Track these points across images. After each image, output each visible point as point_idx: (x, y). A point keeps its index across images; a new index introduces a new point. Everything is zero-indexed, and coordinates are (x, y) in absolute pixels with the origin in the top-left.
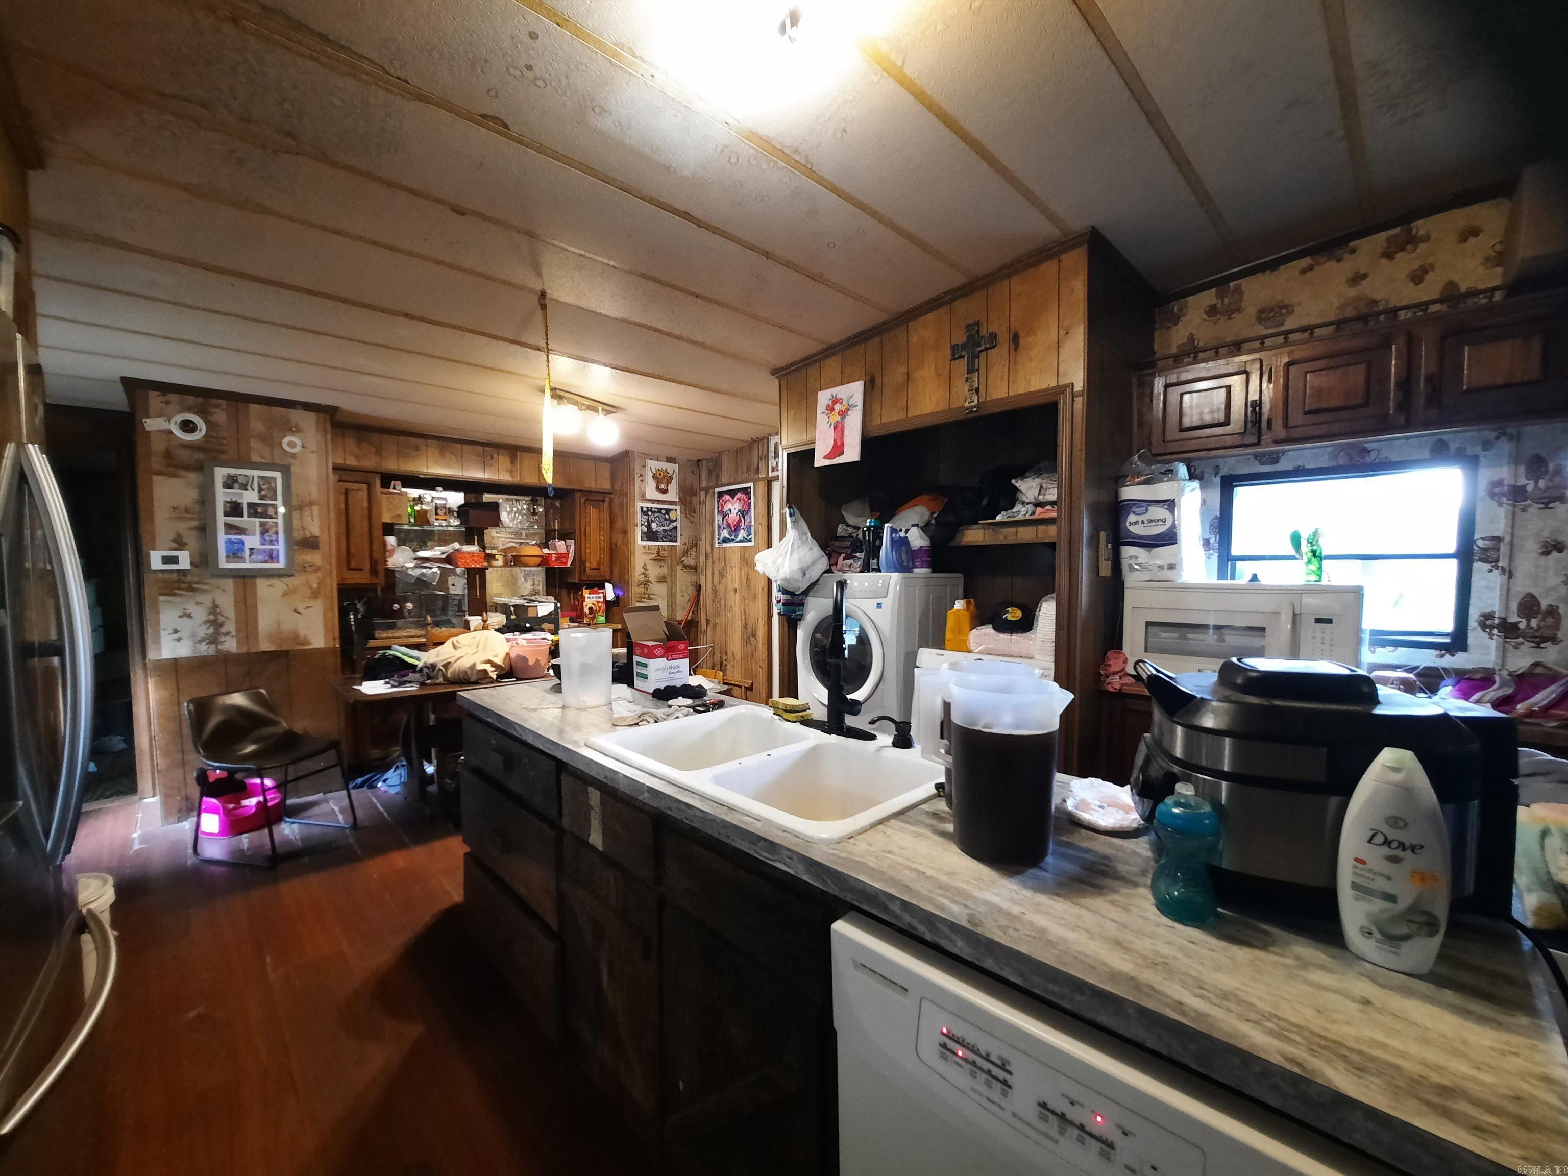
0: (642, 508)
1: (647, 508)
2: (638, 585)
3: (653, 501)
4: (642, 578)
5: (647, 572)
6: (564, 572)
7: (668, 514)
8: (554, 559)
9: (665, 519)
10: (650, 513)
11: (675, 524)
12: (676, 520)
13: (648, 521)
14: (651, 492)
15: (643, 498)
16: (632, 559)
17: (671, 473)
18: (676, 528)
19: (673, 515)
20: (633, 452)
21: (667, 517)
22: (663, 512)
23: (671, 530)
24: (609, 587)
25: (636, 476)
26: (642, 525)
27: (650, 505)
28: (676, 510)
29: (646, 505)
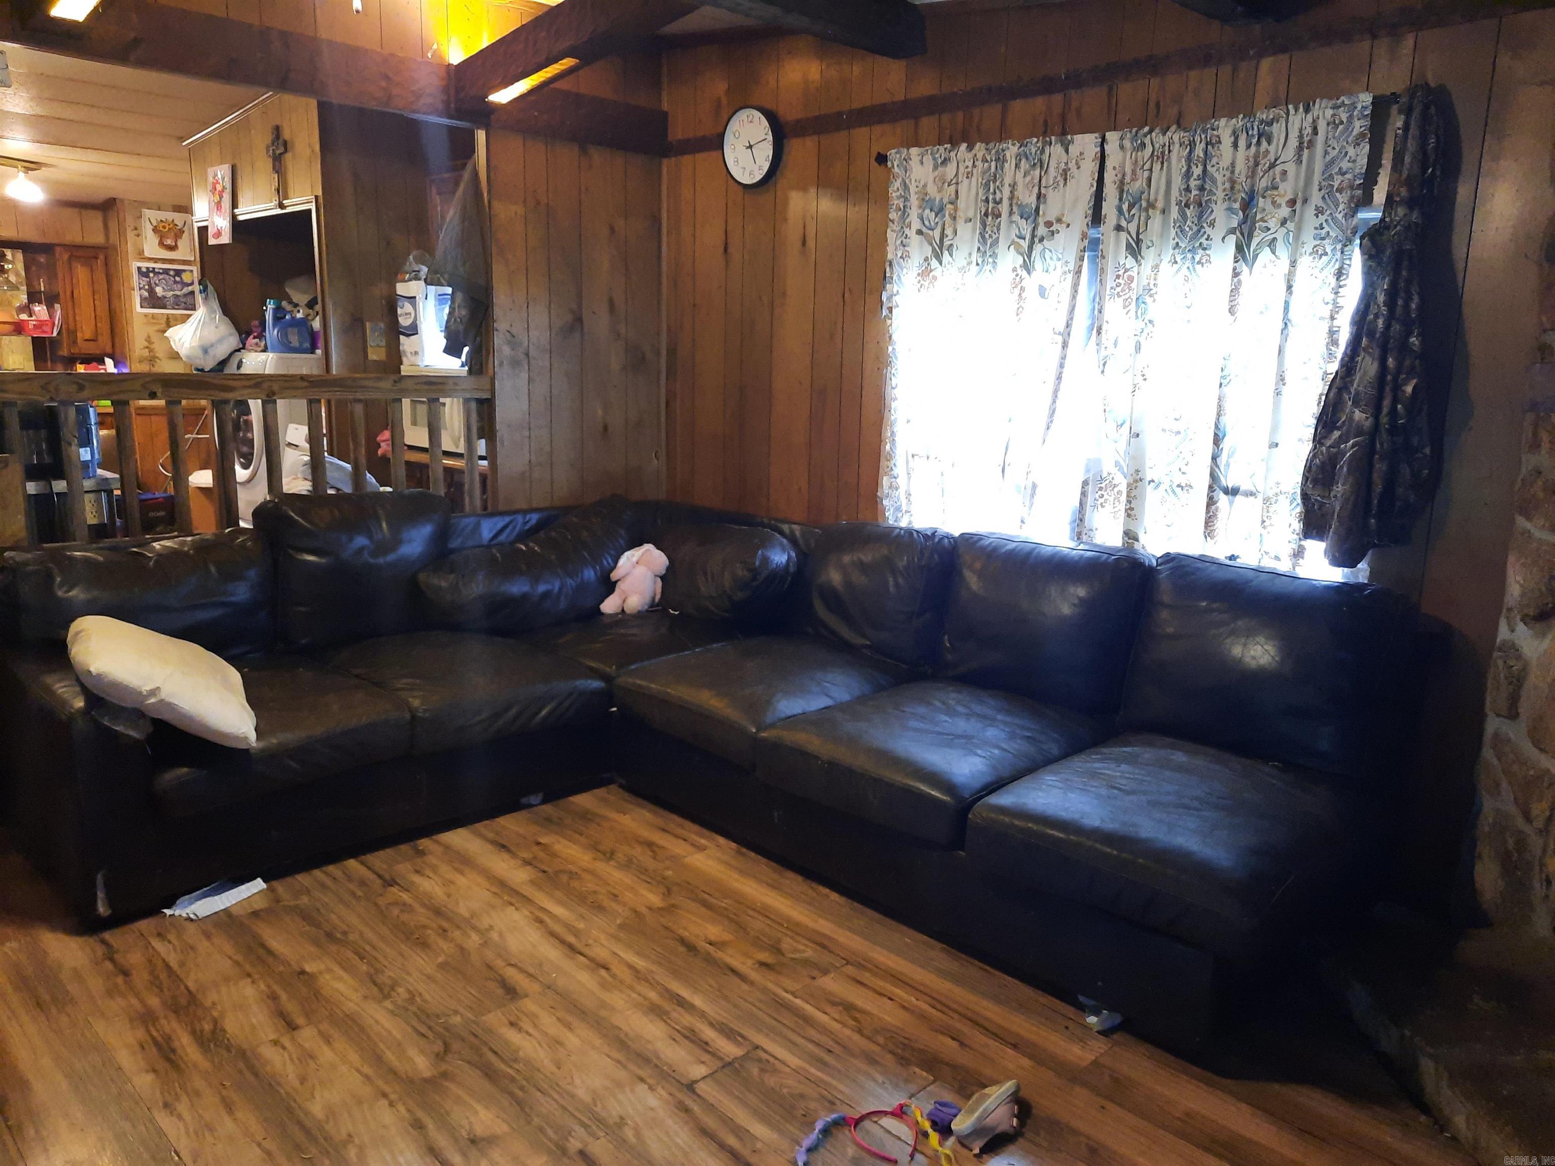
0: (139, 268)
1: (148, 268)
2: (140, 362)
3: (156, 260)
4: (146, 353)
5: (152, 347)
6: (54, 343)
7: (179, 276)
8: (31, 327)
9: (175, 282)
10: (151, 275)
11: (190, 288)
12: (192, 284)
13: (149, 284)
14: (151, 246)
15: (141, 255)
16: (130, 330)
17: (180, 225)
18: (192, 293)
19: (186, 277)
20: (122, 200)
21: (178, 279)
22: (172, 273)
23: (185, 295)
24: (109, 362)
25: (129, 230)
26: (140, 289)
27: (151, 265)
28: (191, 271)
29: (144, 265)
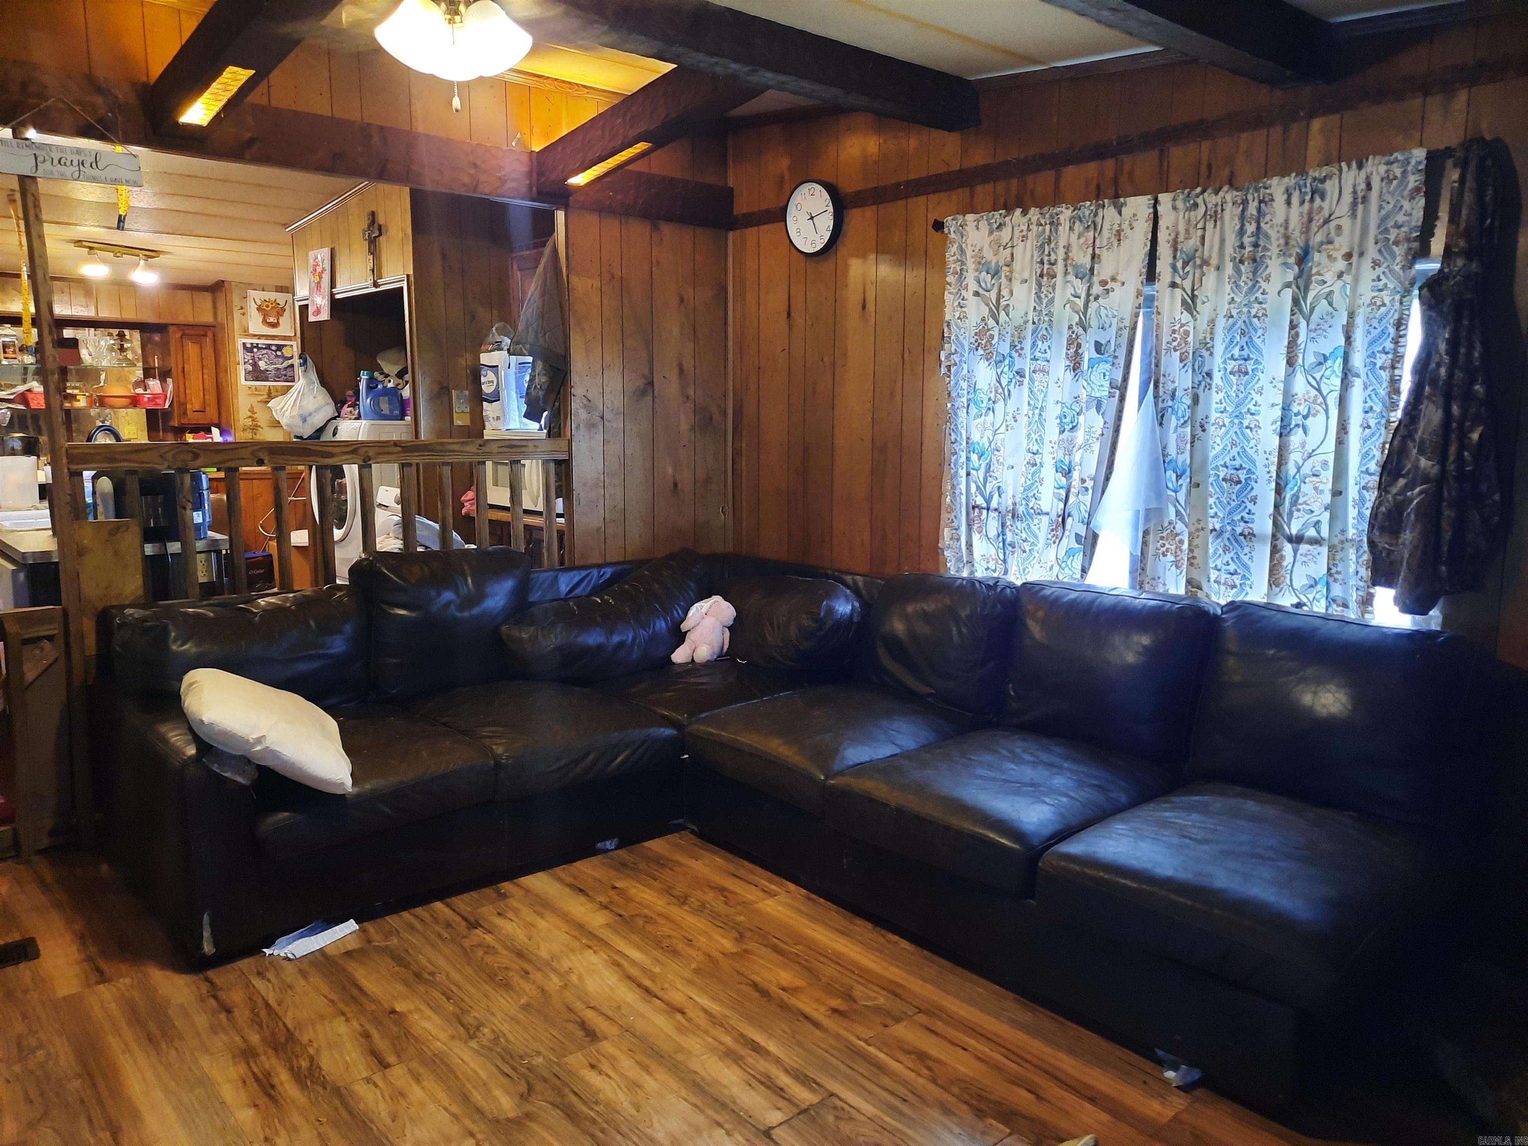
0: (244, 344)
1: (252, 344)
2: (244, 430)
3: (260, 337)
4: (249, 422)
5: (255, 416)
6: (166, 414)
7: (280, 351)
8: (146, 400)
9: (277, 356)
10: (255, 350)
11: (290, 362)
12: (292, 357)
13: (253, 358)
14: (256, 324)
15: (246, 333)
16: (235, 401)
17: (282, 304)
18: (292, 366)
19: (287, 352)
20: (230, 282)
21: (279, 353)
22: (274, 348)
23: (286, 368)
24: (215, 431)
25: (235, 309)
26: (245, 363)
27: (255, 341)
28: (292, 346)
29: (249, 341)
